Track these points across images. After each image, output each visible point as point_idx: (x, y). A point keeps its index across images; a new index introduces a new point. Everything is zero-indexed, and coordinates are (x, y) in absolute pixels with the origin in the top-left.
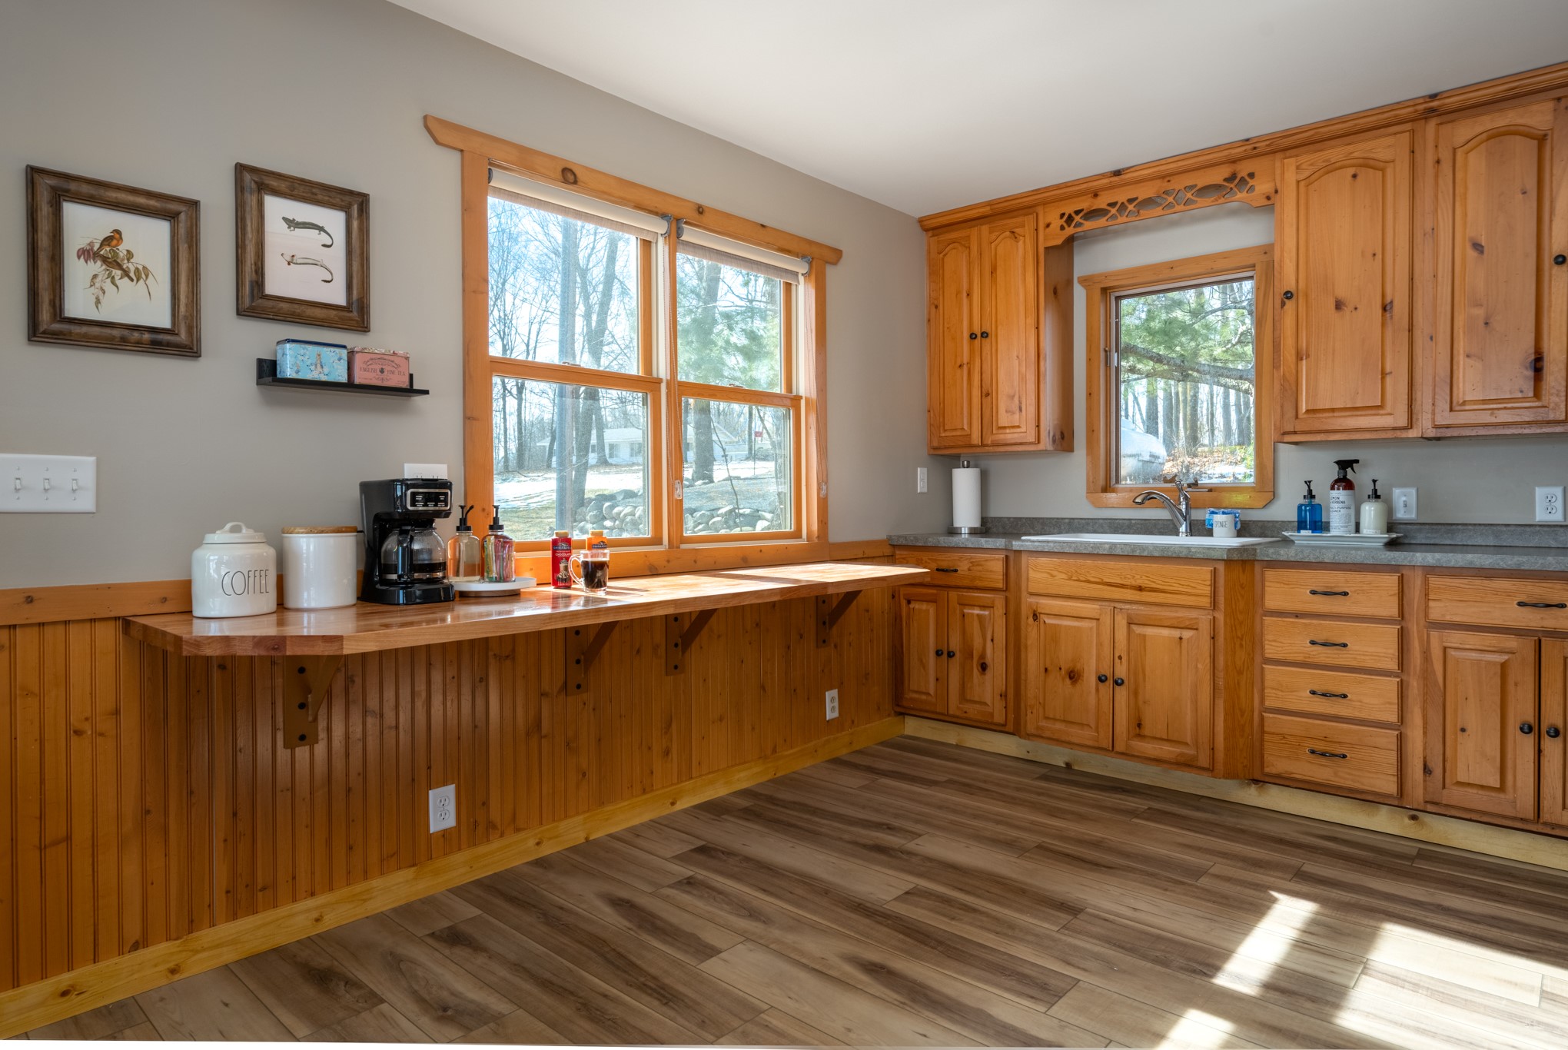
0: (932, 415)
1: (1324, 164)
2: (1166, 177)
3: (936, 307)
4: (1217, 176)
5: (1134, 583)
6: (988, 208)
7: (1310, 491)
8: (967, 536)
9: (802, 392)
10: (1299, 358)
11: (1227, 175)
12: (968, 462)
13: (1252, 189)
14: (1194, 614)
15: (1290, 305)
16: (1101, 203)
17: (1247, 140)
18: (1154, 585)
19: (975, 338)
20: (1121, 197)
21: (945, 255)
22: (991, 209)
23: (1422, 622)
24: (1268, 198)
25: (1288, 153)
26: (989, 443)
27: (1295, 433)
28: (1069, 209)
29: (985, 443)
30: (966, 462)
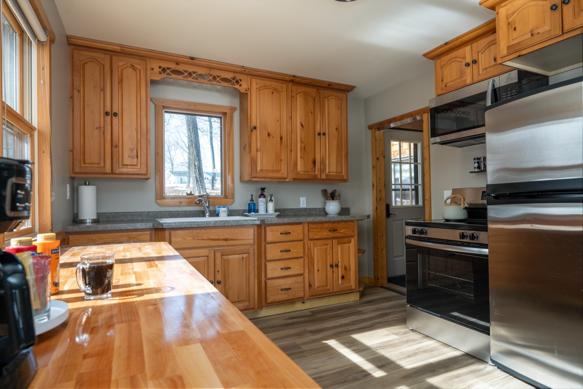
0: (75, 154)
1: (264, 85)
2: (210, 68)
3: (79, 91)
4: (229, 76)
5: (224, 238)
6: (120, 48)
7: (252, 198)
8: (90, 224)
9: (35, 124)
10: (257, 151)
11: (232, 77)
12: (89, 182)
13: (240, 85)
14: (247, 247)
15: (254, 131)
16: (181, 68)
17: (243, 67)
18: (232, 238)
19: (109, 115)
20: (191, 69)
21: (86, 63)
22: (121, 49)
23: (308, 239)
24: (246, 91)
25: (252, 77)
26: (117, 172)
27: (256, 177)
28: (164, 65)
29: (114, 172)
30: (87, 183)
